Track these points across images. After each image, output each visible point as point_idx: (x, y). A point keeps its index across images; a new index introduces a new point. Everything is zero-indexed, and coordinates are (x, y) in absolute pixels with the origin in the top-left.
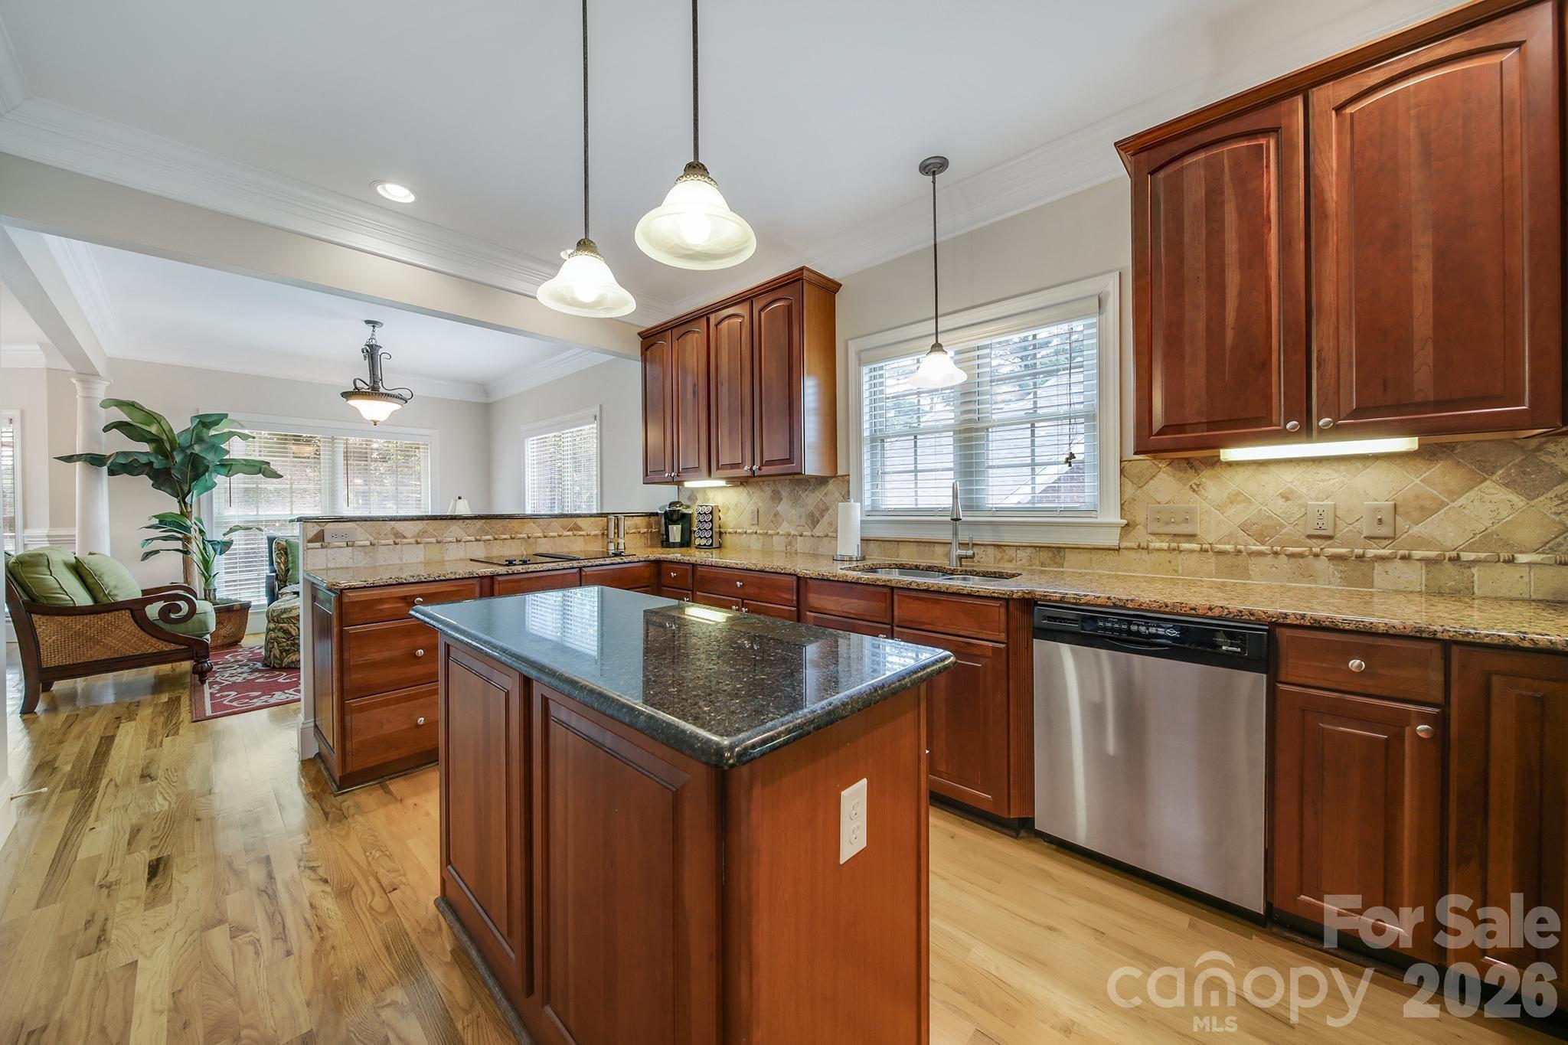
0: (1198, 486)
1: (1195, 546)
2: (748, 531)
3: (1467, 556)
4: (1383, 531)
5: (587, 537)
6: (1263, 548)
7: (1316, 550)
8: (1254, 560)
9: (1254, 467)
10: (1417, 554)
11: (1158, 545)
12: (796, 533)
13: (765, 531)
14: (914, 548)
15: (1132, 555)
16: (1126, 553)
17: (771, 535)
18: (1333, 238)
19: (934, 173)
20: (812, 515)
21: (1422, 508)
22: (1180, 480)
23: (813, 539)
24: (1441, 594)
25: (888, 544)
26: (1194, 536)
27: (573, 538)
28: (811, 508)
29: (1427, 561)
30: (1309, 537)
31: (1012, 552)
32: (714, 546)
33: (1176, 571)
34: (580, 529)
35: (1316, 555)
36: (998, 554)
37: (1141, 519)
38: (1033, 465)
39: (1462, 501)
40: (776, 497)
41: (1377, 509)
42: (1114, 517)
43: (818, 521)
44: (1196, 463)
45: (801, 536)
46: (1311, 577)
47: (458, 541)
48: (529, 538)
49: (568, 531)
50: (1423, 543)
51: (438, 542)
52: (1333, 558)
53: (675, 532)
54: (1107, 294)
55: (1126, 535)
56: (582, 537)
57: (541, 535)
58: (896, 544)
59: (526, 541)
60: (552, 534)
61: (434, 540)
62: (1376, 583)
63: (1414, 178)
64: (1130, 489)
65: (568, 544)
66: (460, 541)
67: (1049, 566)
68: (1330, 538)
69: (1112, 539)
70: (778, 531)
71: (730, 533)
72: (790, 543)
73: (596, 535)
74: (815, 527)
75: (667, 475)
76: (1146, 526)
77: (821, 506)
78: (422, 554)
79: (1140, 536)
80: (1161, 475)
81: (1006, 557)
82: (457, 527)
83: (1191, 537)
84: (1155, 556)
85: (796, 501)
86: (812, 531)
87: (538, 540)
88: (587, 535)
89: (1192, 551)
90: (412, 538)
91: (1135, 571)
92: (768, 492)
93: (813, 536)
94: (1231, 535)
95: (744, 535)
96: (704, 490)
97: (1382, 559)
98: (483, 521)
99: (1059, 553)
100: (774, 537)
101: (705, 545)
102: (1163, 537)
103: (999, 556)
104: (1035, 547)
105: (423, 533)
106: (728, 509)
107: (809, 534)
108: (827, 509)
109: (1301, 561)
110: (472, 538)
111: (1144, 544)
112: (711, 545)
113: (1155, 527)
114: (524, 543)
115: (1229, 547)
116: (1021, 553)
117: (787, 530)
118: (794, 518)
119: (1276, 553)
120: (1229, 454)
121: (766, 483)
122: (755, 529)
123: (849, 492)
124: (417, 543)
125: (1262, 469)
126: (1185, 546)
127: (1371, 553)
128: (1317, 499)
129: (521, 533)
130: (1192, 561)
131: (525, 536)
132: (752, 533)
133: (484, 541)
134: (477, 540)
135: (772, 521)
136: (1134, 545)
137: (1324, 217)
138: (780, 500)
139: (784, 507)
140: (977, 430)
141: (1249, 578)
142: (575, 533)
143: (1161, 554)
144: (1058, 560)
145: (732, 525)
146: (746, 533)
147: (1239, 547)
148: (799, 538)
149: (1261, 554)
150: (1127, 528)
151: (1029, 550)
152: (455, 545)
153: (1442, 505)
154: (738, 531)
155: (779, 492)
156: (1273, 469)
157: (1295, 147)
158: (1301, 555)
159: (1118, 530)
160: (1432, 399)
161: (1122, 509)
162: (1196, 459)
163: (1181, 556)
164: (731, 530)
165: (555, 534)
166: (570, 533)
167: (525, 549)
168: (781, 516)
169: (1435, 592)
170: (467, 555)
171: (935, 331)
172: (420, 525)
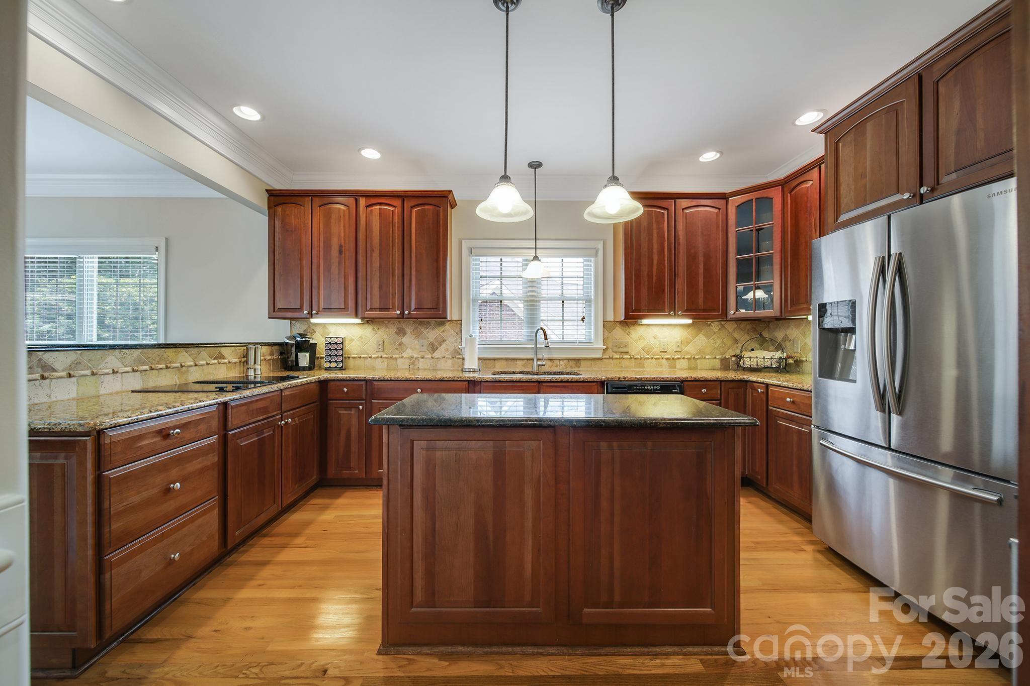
0: (629, 333)
1: (628, 357)
2: (373, 356)
3: (697, 357)
4: (679, 349)
5: (229, 365)
6: (649, 356)
7: (663, 356)
8: (646, 361)
9: (646, 326)
10: (686, 357)
11: (616, 356)
12: (419, 356)
13: (390, 356)
14: (504, 362)
15: (607, 361)
16: (605, 360)
17: (396, 359)
18: (681, 252)
19: (535, 168)
20: (432, 344)
21: (687, 342)
22: (623, 330)
23: (433, 360)
24: (691, 369)
25: (488, 361)
26: (628, 352)
27: (218, 366)
28: (431, 340)
29: (688, 359)
30: (661, 352)
31: (557, 362)
32: (343, 368)
33: (622, 367)
34: (223, 357)
35: (663, 358)
36: (551, 363)
37: (610, 346)
38: (563, 321)
39: (695, 340)
40: (401, 332)
41: (677, 342)
42: (601, 345)
43: (437, 348)
44: (629, 324)
45: (422, 358)
46: (661, 366)
47: (114, 372)
48: (182, 366)
49: (214, 359)
50: (688, 353)
51: (93, 374)
52: (668, 359)
53: (304, 359)
54: (598, 249)
55: (605, 352)
56: (225, 365)
57: (192, 363)
58: (493, 361)
59: (179, 370)
60: (202, 363)
61: (88, 372)
62: (677, 367)
63: (700, 239)
64: (606, 332)
65: (214, 372)
66: (117, 372)
67: (574, 368)
68: (666, 352)
69: (599, 355)
70: (402, 355)
71: (354, 358)
72: (413, 363)
73: (235, 363)
74: (434, 352)
75: (306, 312)
76: (612, 349)
77: (440, 339)
78: (74, 388)
79: (610, 353)
80: (617, 328)
81: (555, 365)
82: (113, 357)
83: (627, 353)
84: (615, 361)
85: (418, 335)
86: (432, 354)
87: (190, 368)
88: (229, 363)
89: (627, 358)
90: (63, 371)
91: (608, 368)
92: (392, 329)
93: (433, 358)
94: (639, 352)
95: (369, 359)
96: (324, 325)
97: (678, 359)
98: (140, 351)
99: (579, 361)
100: (398, 360)
101: (336, 367)
102: (618, 353)
103: (551, 364)
104: (568, 359)
105: (77, 364)
106: (352, 340)
107: (430, 356)
108: (444, 341)
109: (659, 360)
110: (129, 369)
111: (611, 356)
112: (342, 367)
113: (615, 349)
114: (177, 372)
115: (639, 356)
116: (562, 363)
117: (411, 355)
118: (417, 347)
119: (652, 358)
120: (645, 321)
121: (391, 322)
122: (380, 354)
123: (461, 330)
124: (70, 376)
125: (648, 327)
126: (625, 356)
127: (676, 357)
128: (663, 339)
129: (174, 363)
130: (627, 362)
131: (179, 365)
132: (377, 358)
133: (141, 371)
134: (134, 371)
135: (397, 349)
136: (608, 357)
137: (679, 244)
138: (405, 334)
139: (407, 339)
140: (537, 301)
141: (644, 368)
142: (220, 361)
143: (617, 360)
144: (578, 364)
145: (356, 352)
146: (371, 357)
147: (642, 356)
148: (421, 360)
149: (648, 358)
150: (605, 350)
151: (565, 361)
152: (111, 377)
153: (691, 341)
154: (363, 356)
155: (403, 329)
156: (651, 327)
157: (672, 217)
158: (659, 359)
159: (602, 350)
160: (702, 308)
161: (604, 342)
162: (628, 322)
163: (624, 360)
164: (355, 356)
165: (204, 362)
166: (216, 361)
167: (179, 378)
168: (405, 345)
169: (690, 369)
170: (124, 387)
171: (535, 247)
172: (72, 356)
